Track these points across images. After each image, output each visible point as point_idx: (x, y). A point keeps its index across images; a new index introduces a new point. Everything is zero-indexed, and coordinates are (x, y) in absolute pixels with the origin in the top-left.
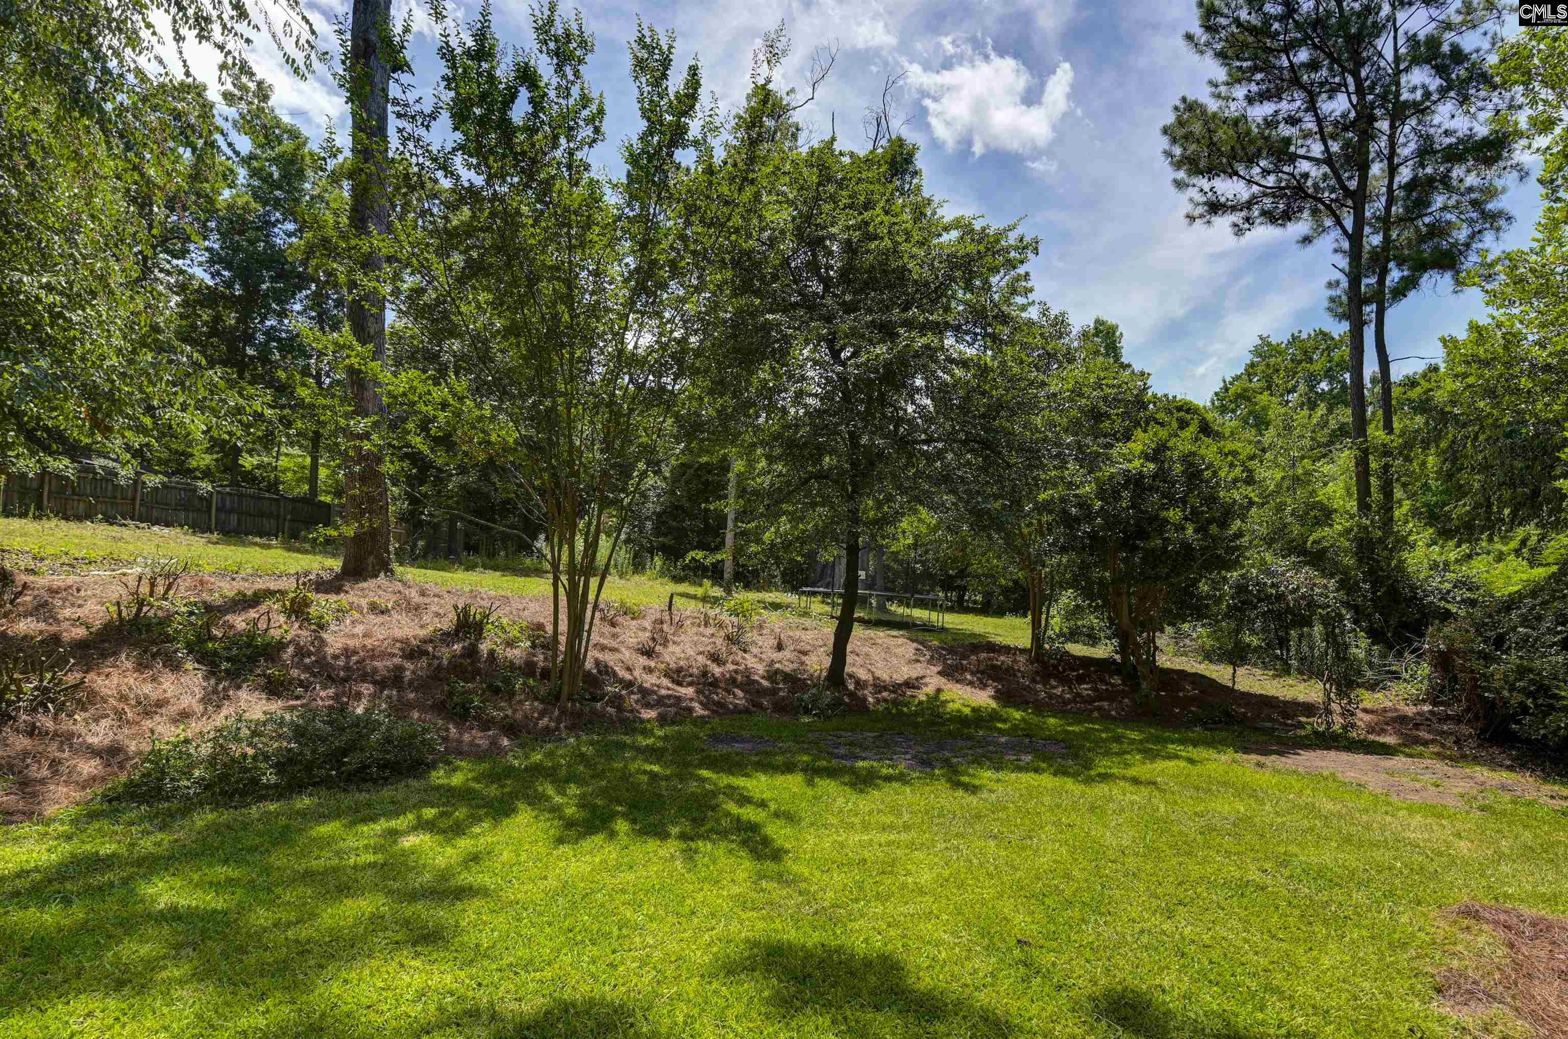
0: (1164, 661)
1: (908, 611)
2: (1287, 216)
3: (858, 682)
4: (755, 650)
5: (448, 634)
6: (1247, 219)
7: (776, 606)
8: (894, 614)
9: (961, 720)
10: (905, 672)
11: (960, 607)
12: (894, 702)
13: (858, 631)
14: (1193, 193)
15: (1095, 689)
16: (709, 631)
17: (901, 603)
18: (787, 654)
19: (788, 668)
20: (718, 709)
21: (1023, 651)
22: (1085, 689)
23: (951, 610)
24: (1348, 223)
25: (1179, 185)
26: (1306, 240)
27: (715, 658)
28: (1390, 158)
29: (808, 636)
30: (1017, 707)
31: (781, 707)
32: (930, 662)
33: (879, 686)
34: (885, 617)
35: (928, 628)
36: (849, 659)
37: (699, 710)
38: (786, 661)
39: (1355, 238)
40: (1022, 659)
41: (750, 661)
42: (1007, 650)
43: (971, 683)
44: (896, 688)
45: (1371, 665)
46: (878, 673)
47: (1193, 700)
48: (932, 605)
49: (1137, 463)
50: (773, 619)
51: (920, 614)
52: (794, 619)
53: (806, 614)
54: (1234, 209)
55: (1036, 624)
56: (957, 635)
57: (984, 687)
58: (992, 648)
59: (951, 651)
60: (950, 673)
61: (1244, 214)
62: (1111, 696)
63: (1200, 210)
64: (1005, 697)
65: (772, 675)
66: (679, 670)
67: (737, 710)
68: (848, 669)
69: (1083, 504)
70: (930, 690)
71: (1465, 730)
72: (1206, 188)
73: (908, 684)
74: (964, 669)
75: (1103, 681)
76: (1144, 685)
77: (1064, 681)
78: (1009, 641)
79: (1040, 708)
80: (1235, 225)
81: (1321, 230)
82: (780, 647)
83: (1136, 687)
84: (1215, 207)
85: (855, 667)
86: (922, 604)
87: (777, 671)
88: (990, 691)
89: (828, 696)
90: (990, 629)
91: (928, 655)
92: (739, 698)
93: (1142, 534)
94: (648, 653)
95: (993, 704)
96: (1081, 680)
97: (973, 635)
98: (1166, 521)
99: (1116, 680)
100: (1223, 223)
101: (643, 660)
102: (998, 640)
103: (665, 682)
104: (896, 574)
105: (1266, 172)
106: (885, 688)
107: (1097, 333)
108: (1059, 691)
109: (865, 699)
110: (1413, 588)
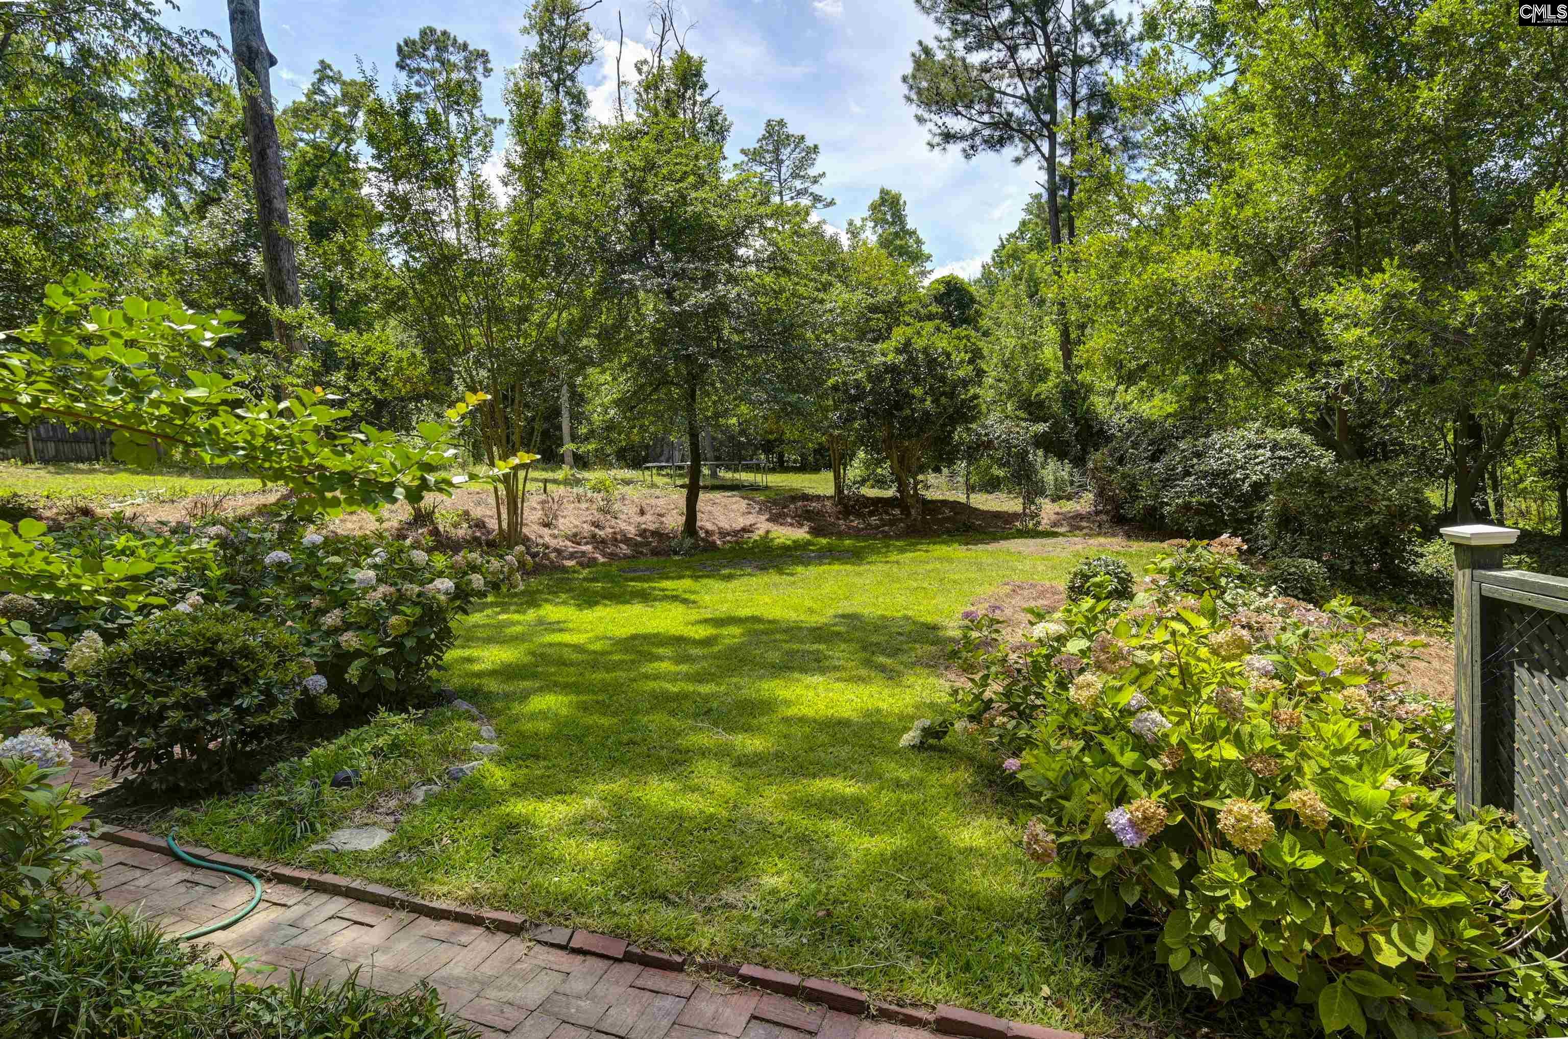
0: (931, 495)
1: (737, 476)
2: (1001, 142)
3: (707, 532)
4: (624, 517)
5: (409, 524)
6: (972, 147)
7: (627, 482)
8: (723, 479)
9: (785, 549)
10: (741, 522)
11: (782, 467)
12: (737, 542)
13: (703, 496)
14: (930, 125)
15: (881, 520)
16: (584, 505)
17: (728, 468)
18: (648, 517)
19: (652, 527)
20: (612, 556)
21: (828, 498)
22: (874, 520)
23: (773, 470)
24: (1045, 149)
25: (920, 120)
26: (1018, 160)
27: (596, 524)
28: (1073, 97)
29: (661, 502)
30: (824, 536)
31: (655, 553)
32: (760, 512)
33: (723, 534)
34: (716, 482)
35: (754, 488)
36: (699, 515)
37: (601, 559)
38: (649, 522)
39: (1051, 160)
40: (828, 503)
41: (623, 526)
42: (818, 498)
43: (791, 525)
44: (736, 533)
45: (1072, 483)
46: (721, 524)
47: (947, 519)
48: (757, 469)
49: (891, 356)
50: (628, 490)
51: (746, 477)
52: (645, 491)
53: (653, 485)
54: (963, 138)
55: (837, 477)
56: (778, 490)
57: (801, 525)
58: (805, 497)
59: (775, 503)
60: (773, 519)
61: (970, 142)
62: (892, 523)
63: (937, 139)
64: (816, 531)
65: (643, 533)
66: (575, 535)
67: (626, 557)
68: (699, 524)
69: (858, 385)
70: (761, 532)
71: (1104, 517)
72: (940, 123)
73: (744, 530)
74: (785, 516)
75: (887, 513)
76: (913, 512)
77: (859, 515)
78: (820, 492)
79: (840, 535)
80: (964, 151)
81: (1027, 154)
82: (642, 513)
83: (909, 514)
84: (948, 137)
85: (704, 522)
86: (748, 468)
87: (645, 530)
88: (806, 529)
89: (689, 542)
90: (806, 484)
91: (757, 507)
92: (624, 549)
93: (898, 406)
94: (547, 525)
95: (808, 537)
96: (871, 514)
97: (791, 490)
98: (914, 397)
99: (897, 512)
100: (955, 149)
101: (546, 530)
102: (811, 492)
103: (569, 544)
104: (721, 443)
105: (981, 113)
106: (728, 534)
107: (883, 201)
108: (855, 524)
109: (714, 542)
110: (1102, 423)
